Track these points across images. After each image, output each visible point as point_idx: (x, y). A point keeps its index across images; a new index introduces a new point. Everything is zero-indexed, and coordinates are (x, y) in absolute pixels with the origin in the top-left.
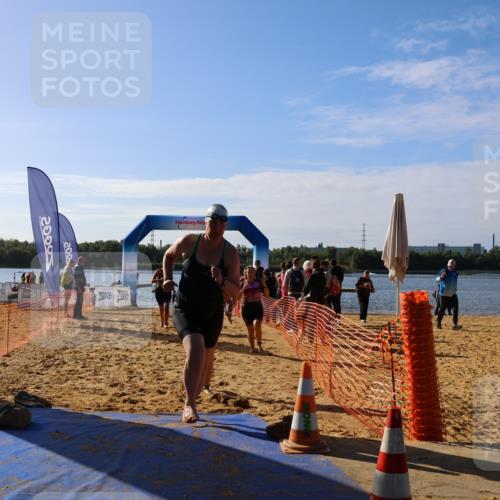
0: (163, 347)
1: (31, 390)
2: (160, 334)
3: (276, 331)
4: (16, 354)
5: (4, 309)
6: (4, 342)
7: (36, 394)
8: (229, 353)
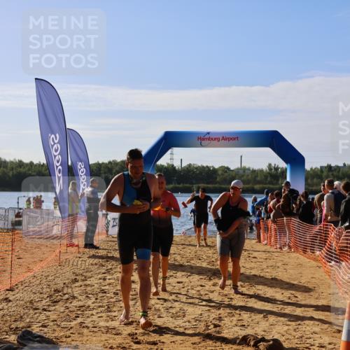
0: (184, 279)
1: (36, 329)
2: (181, 266)
3: (314, 263)
4: (21, 288)
5: (8, 238)
6: (7, 274)
7: (41, 334)
8: (260, 287)
